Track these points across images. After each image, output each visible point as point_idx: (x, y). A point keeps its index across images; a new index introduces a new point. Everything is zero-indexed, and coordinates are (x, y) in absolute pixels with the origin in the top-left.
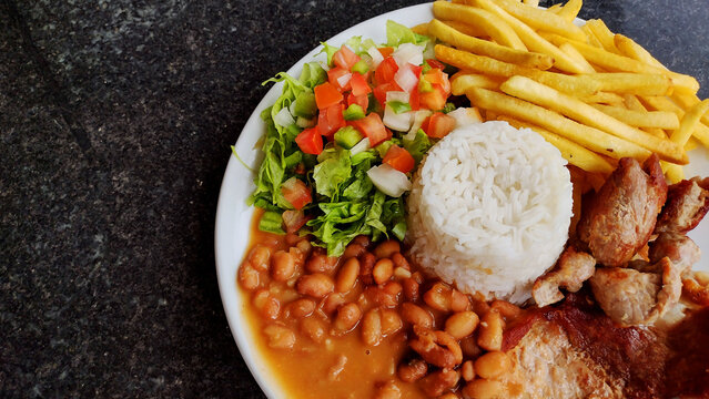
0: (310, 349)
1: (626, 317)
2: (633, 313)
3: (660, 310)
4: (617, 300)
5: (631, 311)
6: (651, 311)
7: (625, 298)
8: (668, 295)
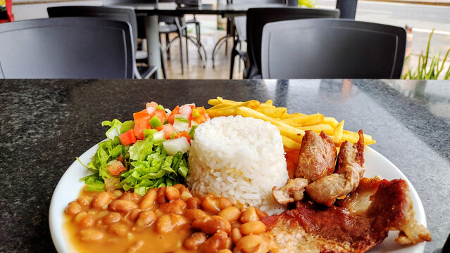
0: (115, 240)
1: (332, 192)
2: (336, 188)
3: (350, 180)
4: (324, 187)
5: (334, 188)
6: (345, 183)
7: (328, 183)
8: (351, 172)
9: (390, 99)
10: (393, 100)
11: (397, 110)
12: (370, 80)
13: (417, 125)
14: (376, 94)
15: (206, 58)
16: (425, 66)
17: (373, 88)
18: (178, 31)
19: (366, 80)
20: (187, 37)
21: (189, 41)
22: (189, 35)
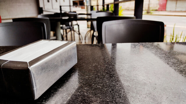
9: (159, 51)
10: (160, 51)
11: (163, 55)
12: (149, 43)
13: (173, 62)
14: (152, 49)
15: (82, 39)
16: (173, 39)
17: (150, 46)
18: (70, 28)
19: (147, 43)
20: (74, 31)
21: (75, 32)
22: (75, 30)
